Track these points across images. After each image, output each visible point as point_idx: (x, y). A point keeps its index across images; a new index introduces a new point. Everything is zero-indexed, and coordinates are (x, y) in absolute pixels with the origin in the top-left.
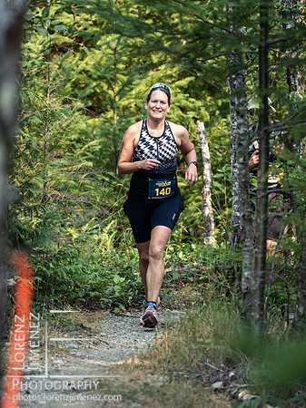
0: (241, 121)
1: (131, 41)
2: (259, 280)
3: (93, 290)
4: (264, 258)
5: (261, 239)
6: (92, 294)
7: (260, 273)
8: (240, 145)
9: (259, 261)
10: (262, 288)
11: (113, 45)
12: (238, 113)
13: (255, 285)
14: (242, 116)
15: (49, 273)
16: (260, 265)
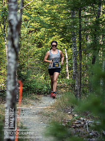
0: (75, 48)
1: (48, 30)
2: (79, 87)
3: (40, 90)
4: (80, 82)
5: (80, 77)
6: (39, 91)
7: (80, 85)
8: (75, 54)
9: (79, 82)
10: (80, 89)
11: (44, 30)
12: (74, 47)
13: (78, 88)
14: (75, 47)
15: (29, 86)
16: (79, 83)
